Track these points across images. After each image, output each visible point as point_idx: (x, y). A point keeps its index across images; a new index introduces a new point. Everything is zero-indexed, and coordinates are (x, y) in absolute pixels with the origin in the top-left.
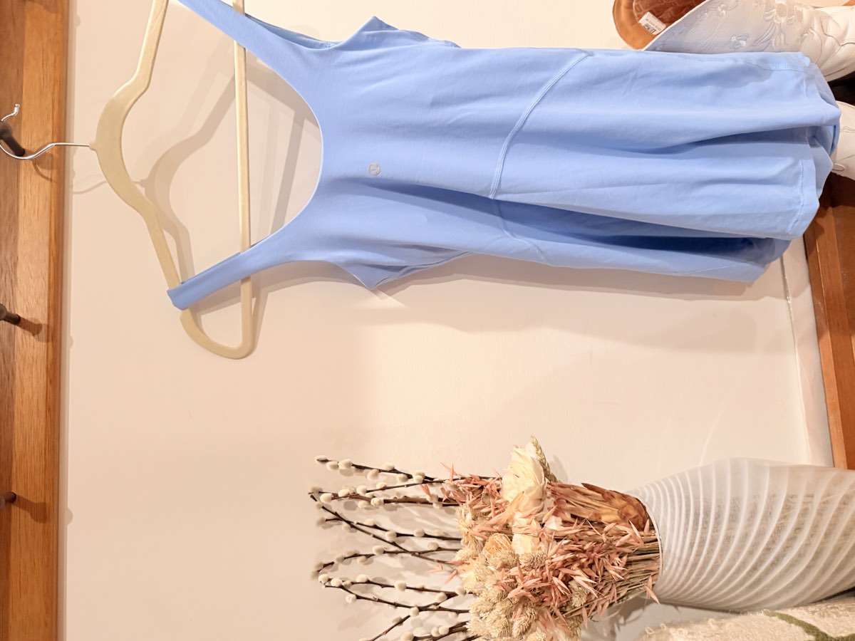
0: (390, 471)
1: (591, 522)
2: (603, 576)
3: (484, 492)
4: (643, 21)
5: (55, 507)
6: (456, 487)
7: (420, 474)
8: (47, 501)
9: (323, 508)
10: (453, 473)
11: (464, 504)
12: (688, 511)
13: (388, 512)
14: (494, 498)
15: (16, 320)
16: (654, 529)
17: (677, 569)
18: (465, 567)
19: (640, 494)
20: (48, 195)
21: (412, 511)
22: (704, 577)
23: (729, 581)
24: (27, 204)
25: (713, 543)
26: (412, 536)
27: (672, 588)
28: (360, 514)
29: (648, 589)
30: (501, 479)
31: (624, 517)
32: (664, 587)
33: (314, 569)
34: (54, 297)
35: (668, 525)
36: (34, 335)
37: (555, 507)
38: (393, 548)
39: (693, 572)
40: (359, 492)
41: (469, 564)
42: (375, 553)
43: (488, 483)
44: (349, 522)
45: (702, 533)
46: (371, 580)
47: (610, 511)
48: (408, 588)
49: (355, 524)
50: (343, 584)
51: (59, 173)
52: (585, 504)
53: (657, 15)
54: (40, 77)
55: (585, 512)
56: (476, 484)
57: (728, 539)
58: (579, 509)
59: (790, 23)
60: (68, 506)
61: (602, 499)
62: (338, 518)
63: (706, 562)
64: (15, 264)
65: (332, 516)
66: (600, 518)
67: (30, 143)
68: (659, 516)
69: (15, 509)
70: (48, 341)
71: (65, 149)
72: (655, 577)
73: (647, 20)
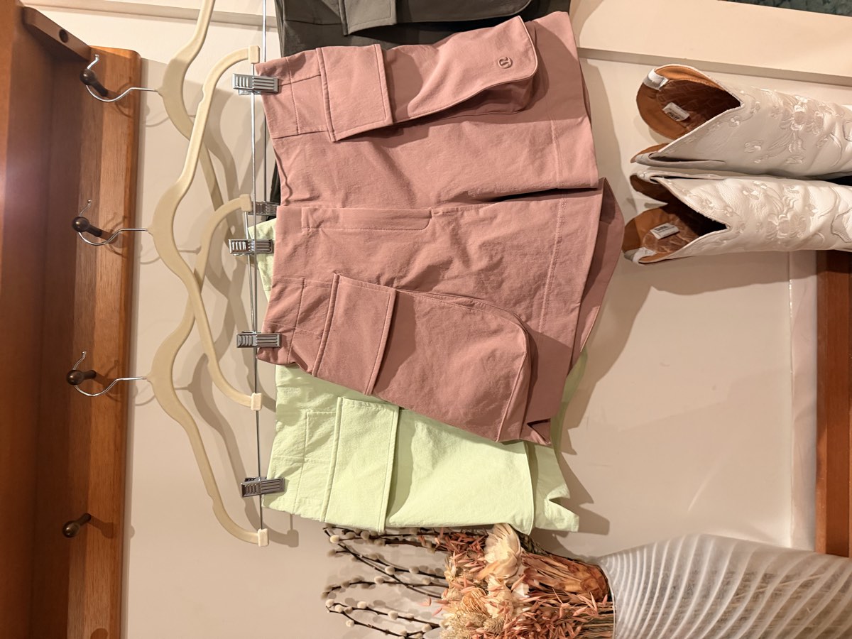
1: (557, 591)
4: (667, 109)
5: (121, 526)
8: (115, 522)
12: (645, 588)
14: (477, 554)
15: (93, 375)
16: (612, 602)
20: (120, 268)
24: (103, 278)
25: (663, 620)
30: (487, 536)
31: (586, 588)
33: (323, 591)
35: (625, 600)
37: (522, 578)
38: (392, 580)
42: (375, 582)
44: (356, 556)
45: (655, 607)
46: (373, 605)
47: (573, 582)
48: (399, 617)
49: (361, 557)
50: (345, 609)
51: (129, 249)
52: (552, 574)
53: (681, 104)
54: (114, 167)
55: (551, 581)
57: (677, 619)
58: (546, 579)
59: (809, 130)
60: (132, 524)
61: (568, 570)
62: (346, 550)
64: (93, 328)
65: (341, 549)
66: (564, 588)
67: (105, 225)
68: (618, 590)
69: (90, 527)
71: (134, 233)
73: (670, 109)
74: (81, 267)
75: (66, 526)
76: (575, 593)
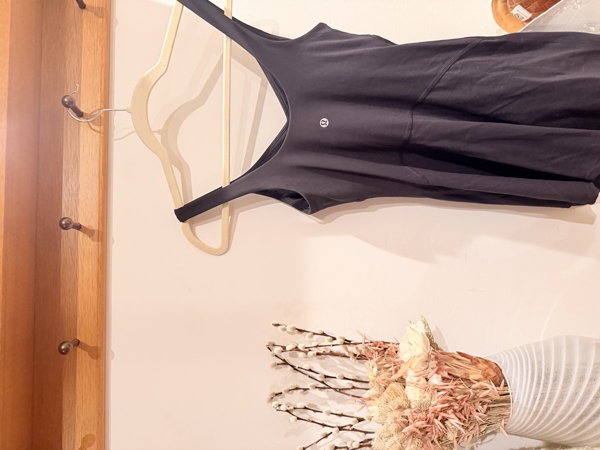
0: (321, 335)
1: (462, 378)
2: (469, 417)
3: (386, 353)
4: (514, 12)
5: (104, 349)
6: (366, 348)
7: (341, 338)
8: (99, 346)
9: (276, 356)
10: (365, 338)
11: (372, 360)
12: (533, 374)
13: (319, 360)
14: (393, 357)
15: (79, 227)
16: (507, 386)
17: (523, 415)
18: (371, 402)
19: (498, 359)
20: (98, 143)
21: (335, 360)
22: (543, 421)
23: (561, 426)
24: (85, 151)
25: (550, 398)
26: (335, 378)
27: (520, 427)
28: (299, 361)
29: (501, 428)
30: (399, 344)
31: (486, 376)
32: (513, 426)
33: (269, 397)
34: (102, 213)
35: (518, 384)
36: (90, 237)
37: (437, 368)
38: (322, 385)
39: (535, 418)
40: (300, 347)
41: (374, 400)
42: (310, 388)
43: (389, 347)
44: (292, 366)
45: (543, 390)
46: (307, 407)
47: (475, 372)
48: (332, 414)
49: (297, 368)
50: (288, 409)
51: (105, 128)
52: (458, 366)
53: (525, 7)
54: (92, 63)
55: (457, 372)
56: (380, 347)
57: (562, 396)
58: (454, 370)
60: (112, 349)
61: (471, 363)
62: (285, 363)
63: (545, 412)
64: (78, 190)
65: (281, 362)
66: (469, 377)
67: (86, 108)
68: (511, 377)
69: (79, 349)
70: (98, 241)
71: (108, 113)
72: (506, 420)
73: (518, 11)
74: (67, 141)
75: (61, 345)
76: (478, 381)
